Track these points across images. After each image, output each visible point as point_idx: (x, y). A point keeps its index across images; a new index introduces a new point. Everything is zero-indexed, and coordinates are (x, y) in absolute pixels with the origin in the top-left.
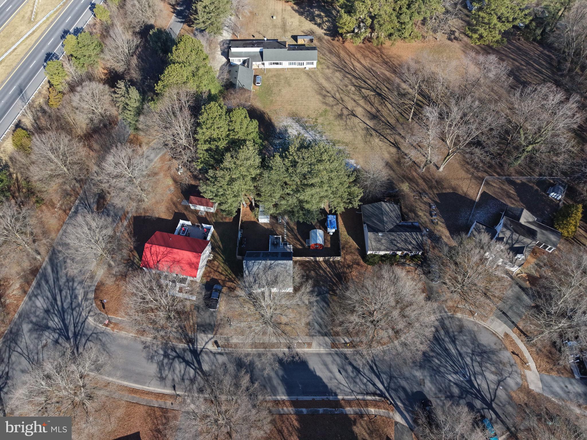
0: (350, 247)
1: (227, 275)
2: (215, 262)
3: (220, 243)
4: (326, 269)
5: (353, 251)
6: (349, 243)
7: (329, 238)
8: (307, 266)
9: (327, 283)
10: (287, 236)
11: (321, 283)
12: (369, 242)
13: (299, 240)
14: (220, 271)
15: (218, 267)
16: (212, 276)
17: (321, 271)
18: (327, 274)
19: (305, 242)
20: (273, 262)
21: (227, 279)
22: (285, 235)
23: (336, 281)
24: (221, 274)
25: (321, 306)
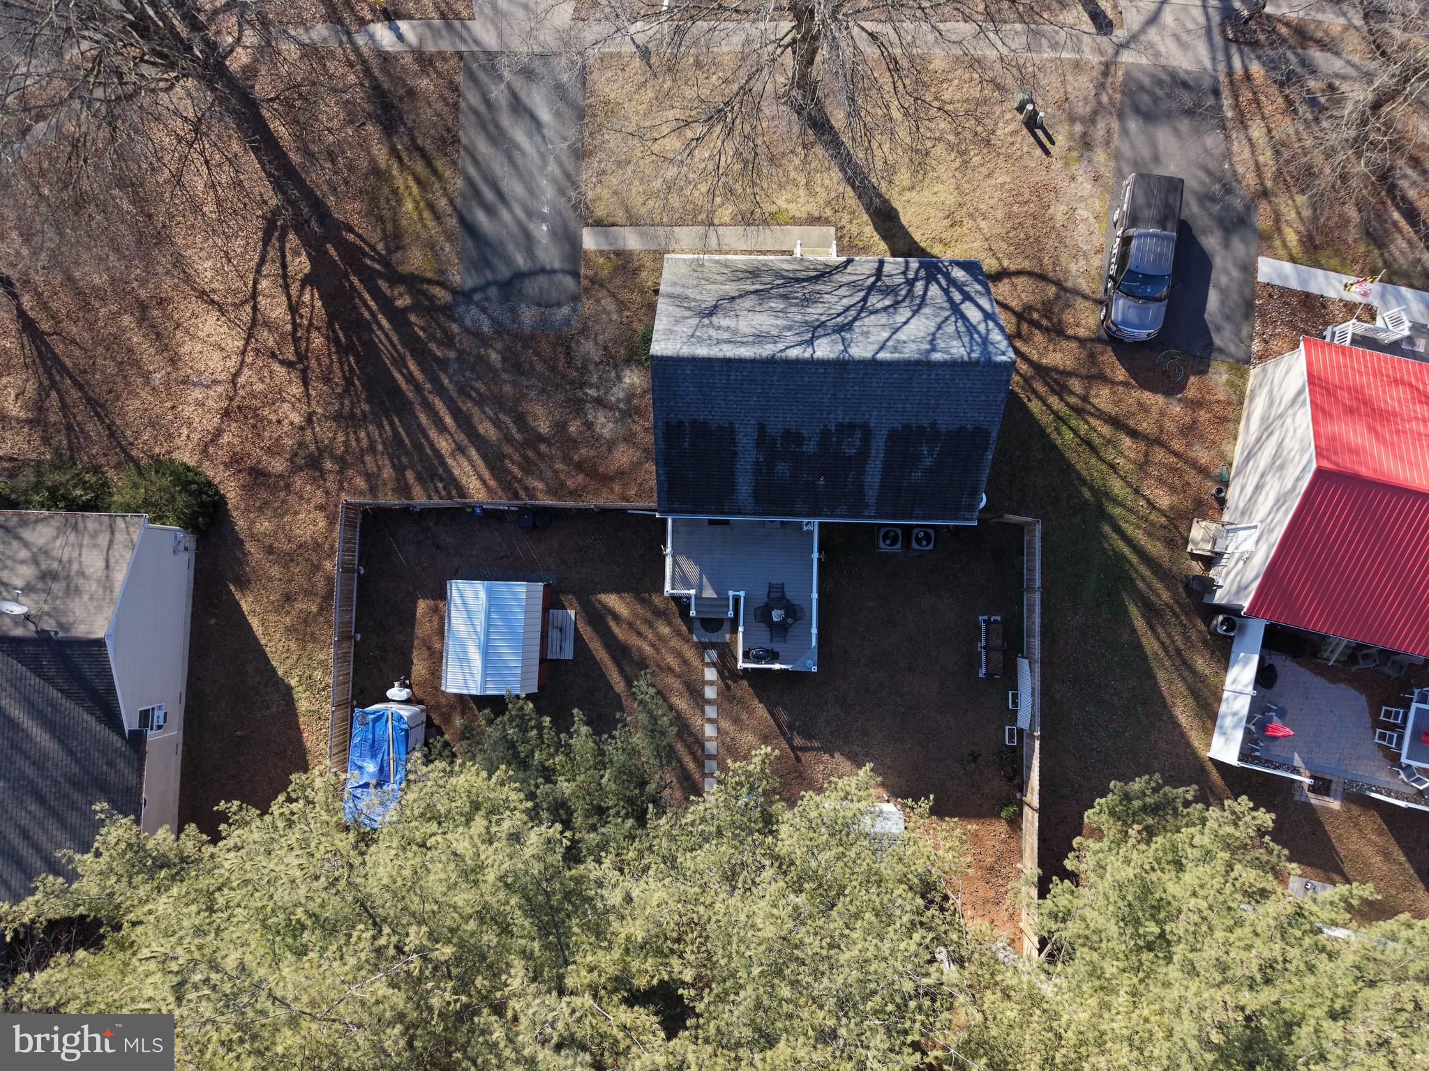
0: (288, 598)
1: (1079, 412)
2: (1164, 500)
3: (1150, 644)
4: (460, 449)
5: (275, 571)
6: (290, 630)
7: (419, 668)
8: (579, 467)
9: (461, 353)
10: (694, 691)
11: (494, 356)
12: (120, 576)
13: (620, 652)
14: (1127, 442)
15: (1143, 466)
16: (1176, 409)
17: (487, 430)
18: (456, 413)
19: (578, 637)
20: (794, 353)
21: (1076, 385)
22: (710, 693)
23: (400, 363)
24: (1116, 422)
25: (505, 215)
